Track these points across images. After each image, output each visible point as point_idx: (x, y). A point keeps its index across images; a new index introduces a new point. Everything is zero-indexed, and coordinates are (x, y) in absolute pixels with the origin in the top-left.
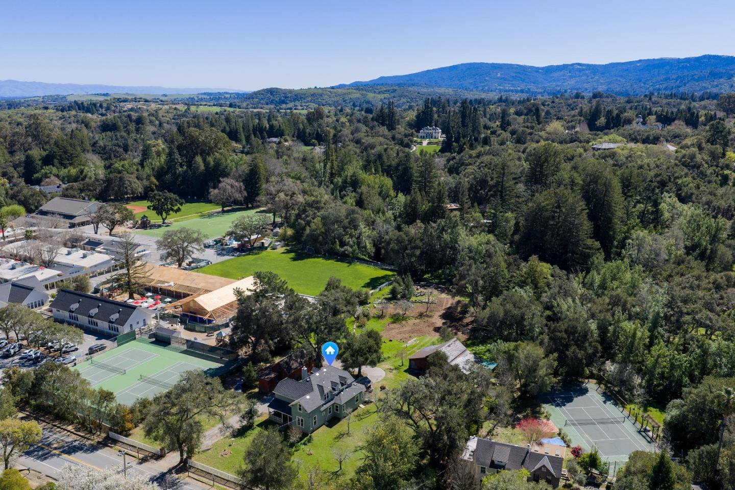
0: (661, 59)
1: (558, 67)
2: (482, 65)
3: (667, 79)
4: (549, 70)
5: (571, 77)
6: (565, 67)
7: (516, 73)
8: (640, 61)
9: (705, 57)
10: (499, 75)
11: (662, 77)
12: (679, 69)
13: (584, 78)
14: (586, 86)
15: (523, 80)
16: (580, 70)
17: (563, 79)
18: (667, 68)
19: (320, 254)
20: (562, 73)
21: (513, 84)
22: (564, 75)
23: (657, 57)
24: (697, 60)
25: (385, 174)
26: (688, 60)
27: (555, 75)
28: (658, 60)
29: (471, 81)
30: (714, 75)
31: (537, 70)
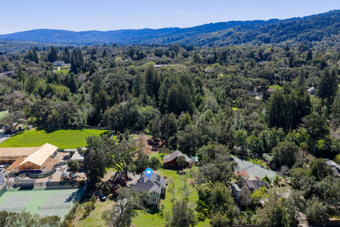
0: (129, 30)
1: (86, 32)
2: (48, 30)
3: (134, 38)
4: (82, 33)
5: (93, 37)
6: (89, 32)
7: (66, 34)
8: (120, 30)
9: (145, 29)
10: (58, 35)
11: (131, 37)
12: (137, 34)
13: (98, 37)
14: (100, 41)
15: (71, 38)
16: (96, 34)
17: (89, 38)
18: (132, 33)
19: (58, 128)
20: (88, 35)
21: (66, 40)
22: (89, 36)
23: (127, 29)
24: (143, 30)
25: (63, 84)
26: (139, 30)
27: (85, 35)
28: (127, 30)
29: (44, 38)
30: (151, 37)
31: (76, 33)
